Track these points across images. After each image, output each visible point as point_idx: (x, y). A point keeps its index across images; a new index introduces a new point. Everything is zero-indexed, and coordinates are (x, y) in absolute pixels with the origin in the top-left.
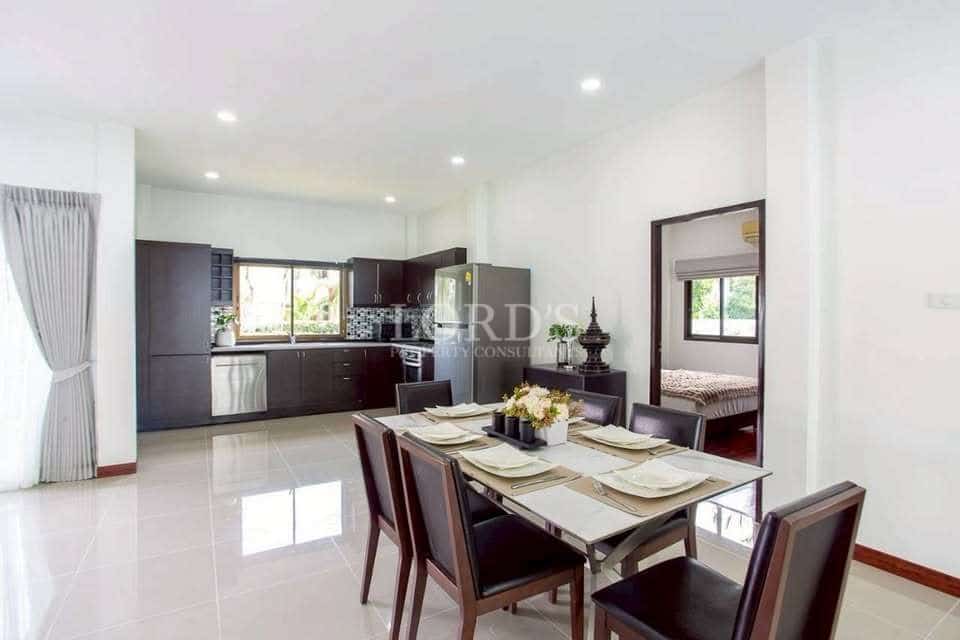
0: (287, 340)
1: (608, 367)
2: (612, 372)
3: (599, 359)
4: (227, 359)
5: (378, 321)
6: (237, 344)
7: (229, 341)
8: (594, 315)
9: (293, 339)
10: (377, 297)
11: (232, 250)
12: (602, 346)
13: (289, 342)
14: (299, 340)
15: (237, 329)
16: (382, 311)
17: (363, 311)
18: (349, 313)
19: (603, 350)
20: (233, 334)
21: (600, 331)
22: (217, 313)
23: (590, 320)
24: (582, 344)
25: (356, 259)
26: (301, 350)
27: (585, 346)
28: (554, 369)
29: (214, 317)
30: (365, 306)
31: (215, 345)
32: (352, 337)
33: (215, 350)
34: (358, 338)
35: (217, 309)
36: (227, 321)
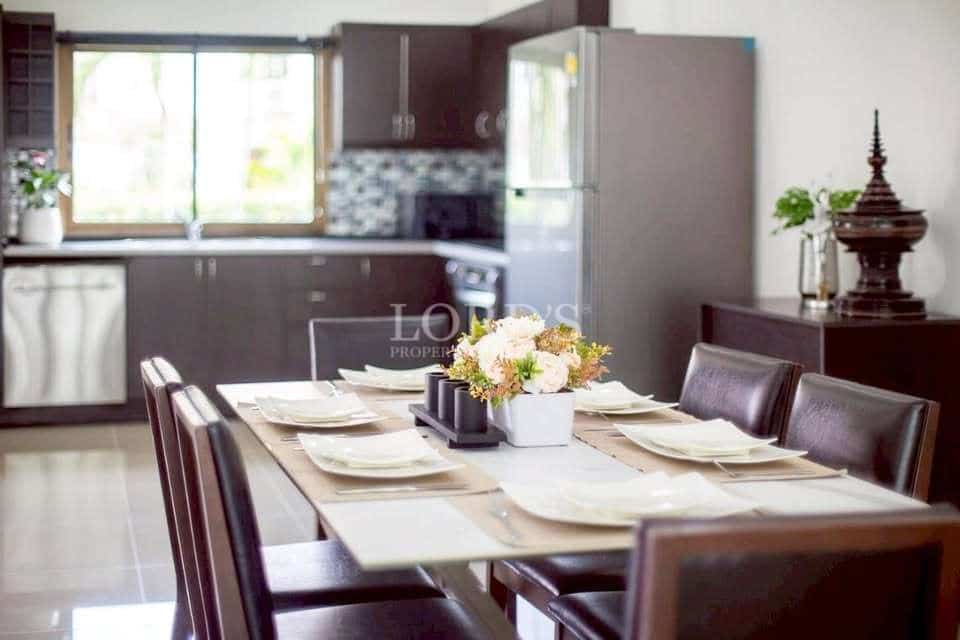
0: (180, 231)
1: (919, 305)
2: (930, 318)
3: (894, 283)
4: (37, 275)
5: (410, 185)
6: (67, 239)
7: (47, 232)
8: (877, 161)
9: (195, 228)
10: (404, 124)
11: (51, 16)
12: (901, 244)
13: (184, 236)
14: (209, 233)
15: (66, 204)
16: (421, 160)
17: (370, 160)
18: (334, 166)
19: (905, 256)
20: (56, 215)
21: (897, 203)
22: (21, 165)
23: (866, 174)
24: (844, 240)
25: (347, 27)
26: (205, 258)
27: (853, 244)
28: (792, 312)
29: (14, 176)
30: (377, 146)
31: (15, 241)
32: (341, 228)
33: (13, 251)
34: (359, 232)
35: (23, 157)
36: (43, 187)
